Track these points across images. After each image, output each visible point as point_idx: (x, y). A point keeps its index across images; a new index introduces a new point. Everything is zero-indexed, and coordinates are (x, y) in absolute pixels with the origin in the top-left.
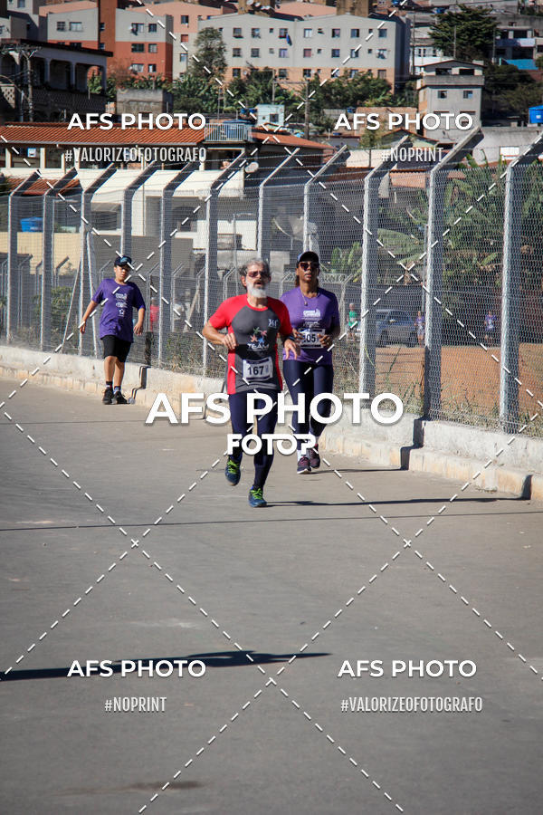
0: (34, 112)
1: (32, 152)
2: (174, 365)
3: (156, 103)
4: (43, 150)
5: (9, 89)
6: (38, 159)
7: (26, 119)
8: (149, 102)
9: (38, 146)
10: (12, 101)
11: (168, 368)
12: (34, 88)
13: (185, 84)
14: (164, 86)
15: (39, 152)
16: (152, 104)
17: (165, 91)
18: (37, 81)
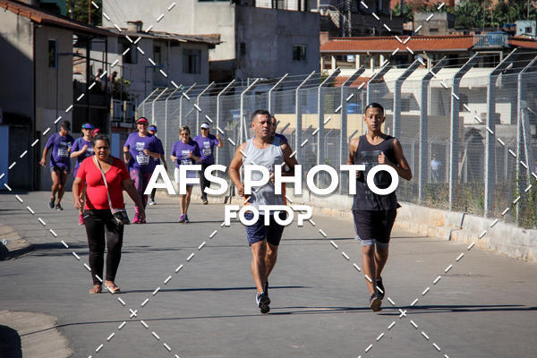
0: (352, 30)
1: (350, 58)
2: (429, 202)
3: (442, 21)
4: (358, 56)
5: (335, 14)
6: (354, 63)
7: (347, 35)
8: (437, 21)
9: (354, 54)
10: (337, 23)
11: (426, 205)
12: (352, 13)
13: (463, 8)
14: (448, 10)
15: (355, 57)
16: (439, 23)
17: (449, 14)
18: (355, 9)
